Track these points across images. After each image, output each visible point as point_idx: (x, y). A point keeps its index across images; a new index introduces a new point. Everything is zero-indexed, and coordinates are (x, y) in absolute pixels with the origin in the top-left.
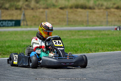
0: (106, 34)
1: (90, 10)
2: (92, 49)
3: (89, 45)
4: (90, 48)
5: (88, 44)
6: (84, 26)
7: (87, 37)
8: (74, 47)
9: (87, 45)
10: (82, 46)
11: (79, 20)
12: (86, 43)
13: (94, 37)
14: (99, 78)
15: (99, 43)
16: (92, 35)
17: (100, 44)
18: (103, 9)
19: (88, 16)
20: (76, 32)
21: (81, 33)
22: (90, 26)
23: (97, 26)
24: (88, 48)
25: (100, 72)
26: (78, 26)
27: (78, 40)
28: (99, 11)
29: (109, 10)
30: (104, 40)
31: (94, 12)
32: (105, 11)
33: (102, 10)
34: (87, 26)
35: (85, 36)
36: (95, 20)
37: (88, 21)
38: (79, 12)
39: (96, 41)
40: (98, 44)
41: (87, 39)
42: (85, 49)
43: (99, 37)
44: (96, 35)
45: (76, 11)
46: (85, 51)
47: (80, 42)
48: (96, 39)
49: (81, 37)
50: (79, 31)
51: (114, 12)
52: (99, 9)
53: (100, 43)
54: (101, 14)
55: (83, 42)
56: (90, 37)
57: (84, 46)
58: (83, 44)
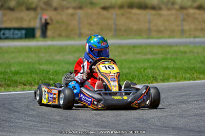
0: (182, 52)
1: (153, 12)
2: (157, 77)
3: (152, 71)
4: (154, 76)
5: (150, 68)
6: (144, 38)
7: (149, 57)
8: (127, 73)
9: (150, 70)
10: (141, 71)
11: (135, 27)
12: (148, 66)
13: (160, 56)
14: (171, 126)
15: (169, 66)
16: (156, 54)
17: (171, 68)
18: (175, 9)
19: (150, 22)
20: (129, 49)
21: (138, 50)
22: (153, 38)
23: (165, 38)
24: (150, 75)
25: (171, 115)
26: (132, 39)
27: (133, 61)
28: (169, 12)
29: (185, 12)
30: (178, 62)
31: (160, 15)
32: (179, 12)
33: (174, 12)
34: (148, 38)
35: (145, 54)
36: (162, 28)
37: (149, 30)
38: (135, 14)
39: (164, 64)
40: (167, 68)
41: (148, 60)
42: (146, 77)
43: (169, 56)
44: (163, 53)
45: (130, 13)
46: (146, 79)
47: (138, 66)
48: (165, 59)
49: (138, 57)
50: (135, 46)
51: (194, 14)
52: (169, 9)
53: (171, 66)
54: (172, 18)
55: (142, 65)
56: (154, 57)
57: (144, 71)
58: (142, 68)
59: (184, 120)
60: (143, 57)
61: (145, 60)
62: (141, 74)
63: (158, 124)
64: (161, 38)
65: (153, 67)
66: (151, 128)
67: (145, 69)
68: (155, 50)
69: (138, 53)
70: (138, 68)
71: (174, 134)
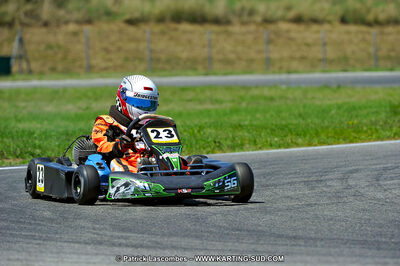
0: (266, 98)
1: (215, 28)
2: (221, 141)
3: (214, 131)
4: (217, 140)
5: (210, 127)
6: (199, 75)
7: (208, 106)
9: (209, 130)
10: (193, 132)
11: (184, 55)
12: (206, 123)
13: (228, 106)
14: (245, 228)
15: (242, 123)
16: (221, 102)
17: (247, 126)
18: (255, 22)
19: (210, 45)
20: (174, 93)
21: (190, 95)
22: (215, 74)
23: (238, 74)
24: (210, 139)
26: (180, 75)
28: (244, 29)
29: (272, 27)
30: (258, 115)
31: (229, 34)
32: (261, 29)
33: (252, 28)
34: (206, 74)
35: (202, 102)
36: (232, 56)
37: (210, 60)
38: (185, 32)
39: (235, 119)
40: (240, 125)
41: (208, 112)
42: (202, 143)
43: (244, 105)
44: (233, 101)
45: (176, 30)
46: (203, 146)
47: (188, 122)
48: (235, 111)
49: (191, 106)
50: (184, 89)
51: (288, 31)
52: (243, 23)
53: (247, 123)
54: (249, 38)
55: (196, 121)
56: (217, 106)
57: (199, 131)
58: (196, 126)
59: (268, 217)
60: (199, 107)
61: (201, 112)
62: (195, 136)
63: (223, 224)
64: (231, 74)
65: (216, 125)
66: (211, 232)
67: (201, 128)
68: (219, 95)
69: (190, 100)
70: (189, 126)
71: (251, 241)
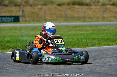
0: (103, 30)
1: (87, 7)
2: (88, 44)
3: (86, 40)
4: (87, 43)
5: (84, 39)
6: (81, 22)
7: (84, 32)
8: (71, 42)
9: (84, 40)
10: (79, 40)
11: (76, 16)
12: (83, 38)
13: (90, 32)
14: (96, 71)
15: (95, 38)
16: (88, 31)
17: (96, 39)
18: (99, 5)
19: (85, 13)
20: (73, 28)
21: (78, 29)
22: (86, 22)
23: (94, 22)
24: (84, 43)
25: (96, 65)
26: (75, 22)
27: (75, 35)
28: (96, 7)
29: (105, 7)
30: (100, 35)
31: (91, 9)
32: (101, 7)
33: (98, 7)
34: (83, 22)
36: (92, 16)
37: (85, 17)
38: (76, 8)
39: (93, 36)
40: (94, 38)
41: (84, 34)
42: (81, 44)
43: (95, 32)
44: (92, 30)
45: (74, 7)
47: (77, 37)
48: (92, 34)
49: (78, 32)
50: (76, 27)
51: (110, 8)
52: (96, 5)
53: (96, 38)
56: (87, 32)
58: (80, 38)
59: (103, 68)
60: (81, 32)
61: (81, 34)
63: (88, 70)
64: (91, 22)
65: (86, 38)
68: (88, 29)
69: (78, 30)
